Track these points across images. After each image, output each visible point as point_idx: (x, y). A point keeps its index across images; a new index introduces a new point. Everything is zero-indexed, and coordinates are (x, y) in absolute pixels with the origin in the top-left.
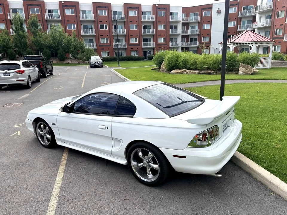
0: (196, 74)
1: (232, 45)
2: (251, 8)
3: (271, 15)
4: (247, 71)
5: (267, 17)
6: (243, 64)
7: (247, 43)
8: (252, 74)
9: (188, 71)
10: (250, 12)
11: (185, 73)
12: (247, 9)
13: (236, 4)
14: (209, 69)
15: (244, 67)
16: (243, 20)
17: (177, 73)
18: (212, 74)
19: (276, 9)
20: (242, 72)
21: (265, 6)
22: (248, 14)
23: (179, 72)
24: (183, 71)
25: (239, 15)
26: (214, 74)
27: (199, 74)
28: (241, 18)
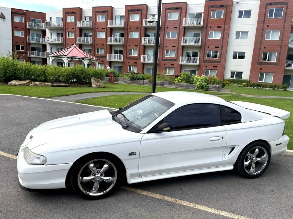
0: (48, 86)
1: (66, 59)
2: (39, 22)
3: (62, 34)
4: (99, 84)
5: (58, 35)
6: (94, 78)
7: (80, 59)
8: (103, 87)
9: (37, 83)
10: (38, 25)
11: (31, 85)
12: (35, 22)
13: (23, 14)
14: (59, 81)
15: (96, 81)
16: (31, 32)
17: (22, 84)
18: (68, 87)
19: (66, 29)
20: (95, 85)
21: (55, 24)
22: (36, 27)
23: (23, 84)
24: (28, 83)
25: (27, 26)
26: (70, 87)
27: (52, 86)
28: (29, 30)
